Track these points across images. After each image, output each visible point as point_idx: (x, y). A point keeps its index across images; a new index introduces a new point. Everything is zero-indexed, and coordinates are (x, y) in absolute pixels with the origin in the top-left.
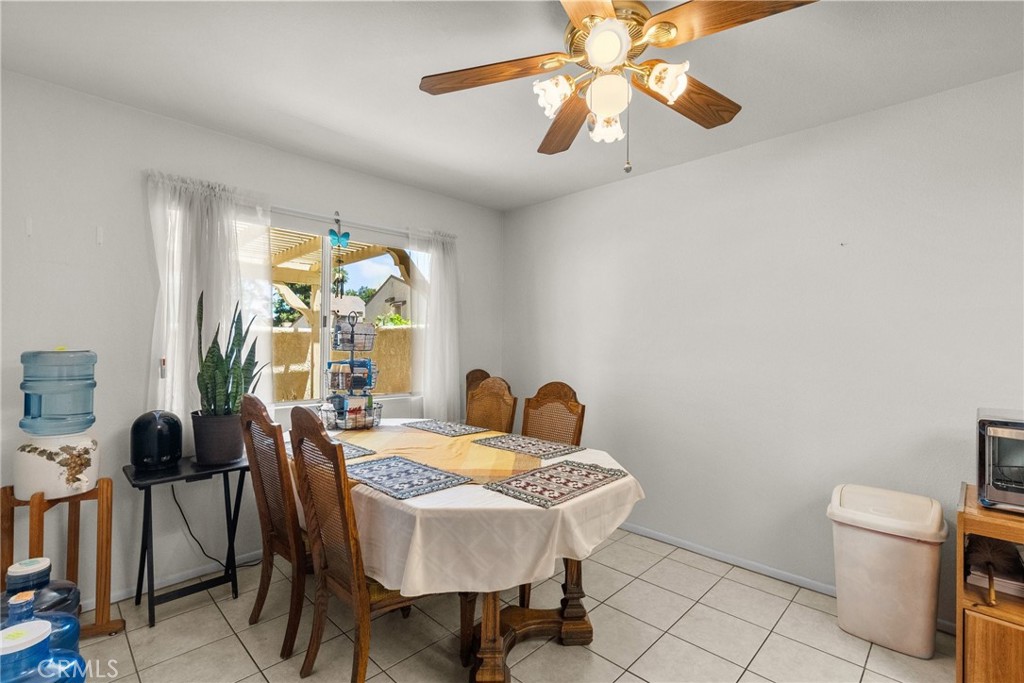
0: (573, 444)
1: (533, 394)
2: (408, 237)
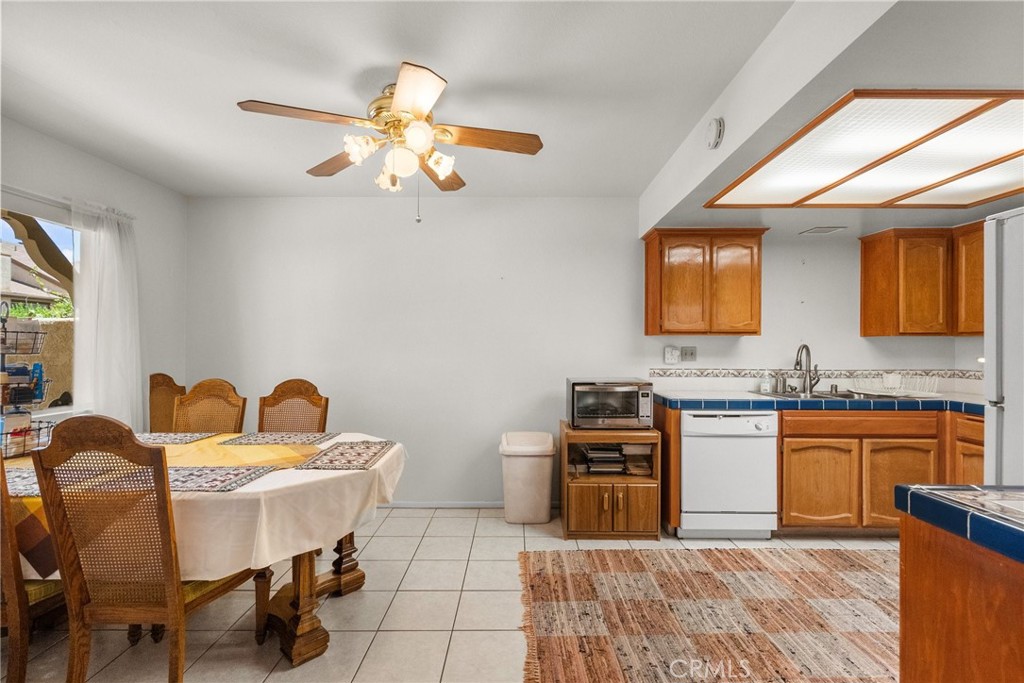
0: (319, 431)
1: (268, 392)
2: (70, 210)
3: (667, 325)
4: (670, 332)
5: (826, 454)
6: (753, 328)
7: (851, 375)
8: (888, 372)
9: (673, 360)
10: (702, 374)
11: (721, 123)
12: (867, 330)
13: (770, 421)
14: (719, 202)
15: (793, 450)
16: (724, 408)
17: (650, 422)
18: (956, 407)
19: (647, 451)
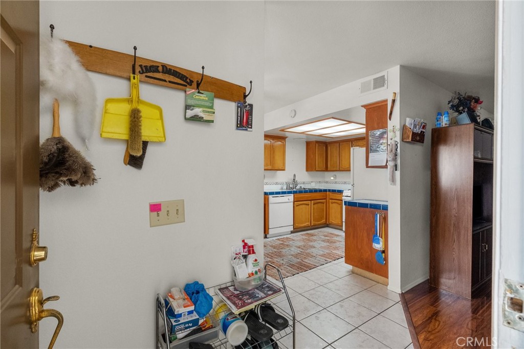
5: (304, 206)
6: (283, 169)
7: (304, 183)
8: (312, 182)
11: (295, 111)
12: (307, 170)
13: (291, 197)
15: (297, 206)
16: (280, 194)
18: (329, 190)
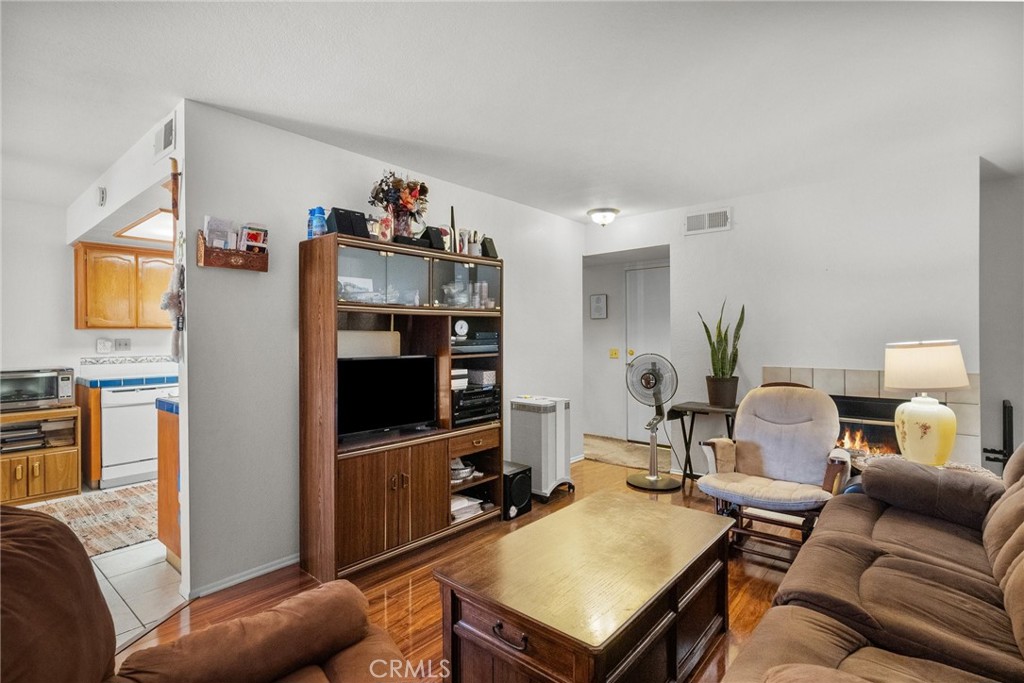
3: (92, 321)
4: (94, 327)
9: (106, 350)
10: (136, 360)
11: (103, 192)
14: (124, 234)
16: (142, 384)
17: (73, 400)
19: (70, 425)
